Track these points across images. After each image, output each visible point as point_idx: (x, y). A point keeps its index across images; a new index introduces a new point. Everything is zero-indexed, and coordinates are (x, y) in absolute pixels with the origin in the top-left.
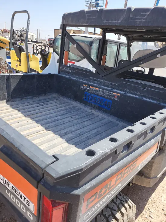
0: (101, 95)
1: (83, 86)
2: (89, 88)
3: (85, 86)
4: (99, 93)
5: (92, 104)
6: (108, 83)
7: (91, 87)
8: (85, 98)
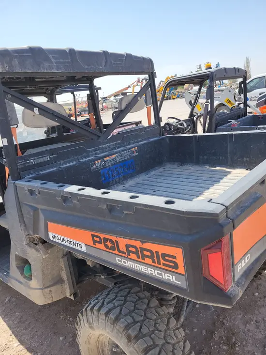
0: (121, 160)
1: (94, 164)
2: (104, 161)
3: (98, 163)
4: (118, 160)
5: (115, 180)
6: (113, 145)
7: (106, 159)
8: (104, 179)
